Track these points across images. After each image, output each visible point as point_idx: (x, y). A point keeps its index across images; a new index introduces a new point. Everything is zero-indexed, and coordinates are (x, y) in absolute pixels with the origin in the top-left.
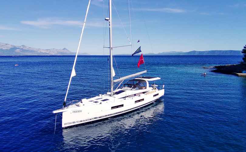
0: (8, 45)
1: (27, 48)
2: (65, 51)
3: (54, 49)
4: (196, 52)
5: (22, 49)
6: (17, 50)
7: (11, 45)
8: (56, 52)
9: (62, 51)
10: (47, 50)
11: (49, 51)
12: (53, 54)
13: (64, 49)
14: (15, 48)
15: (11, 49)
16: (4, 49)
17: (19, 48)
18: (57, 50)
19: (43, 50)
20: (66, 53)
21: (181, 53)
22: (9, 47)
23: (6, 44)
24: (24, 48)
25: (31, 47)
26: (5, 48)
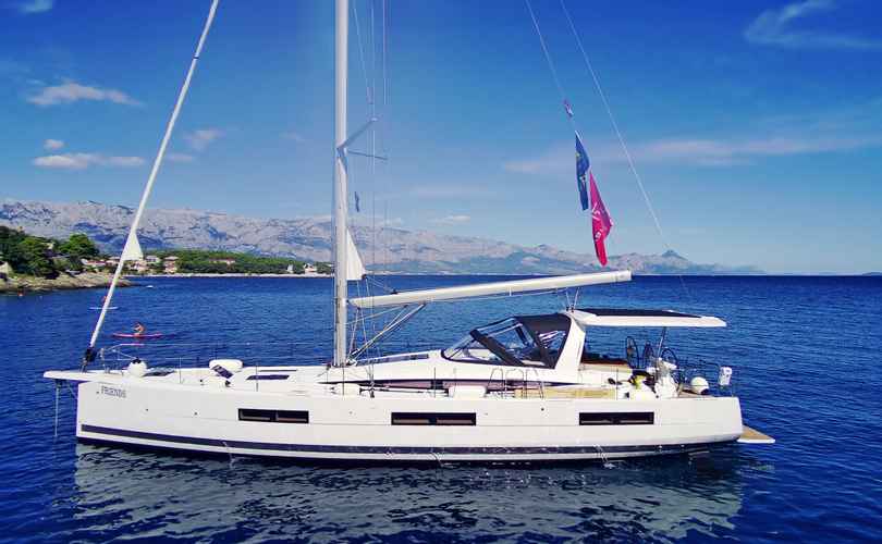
0: (505, 244)
1: (553, 252)
2: (670, 261)
3: (632, 254)
5: (539, 256)
6: (527, 259)
7: (513, 247)
9: (661, 261)
10: (613, 258)
11: (617, 262)
13: (669, 254)
14: (522, 254)
15: (511, 256)
16: (493, 256)
17: (533, 252)
22: (508, 250)
23: (500, 243)
24: (547, 255)
25: (565, 250)
26: (498, 255)
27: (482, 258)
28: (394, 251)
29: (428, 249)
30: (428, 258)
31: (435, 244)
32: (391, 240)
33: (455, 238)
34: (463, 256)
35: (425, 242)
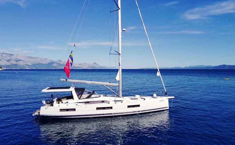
0: (47, 59)
1: (63, 62)
2: (95, 65)
3: (85, 63)
4: (226, 67)
6: (55, 64)
7: (50, 60)
8: (87, 66)
9: (93, 65)
10: (80, 64)
11: (81, 65)
12: (85, 68)
13: (95, 63)
14: (53, 63)
15: (49, 63)
16: (43, 63)
17: (57, 62)
18: (88, 64)
19: (76, 64)
20: (95, 67)
21: (210, 67)
22: (48, 61)
23: (46, 59)
24: (61, 63)
26: (45, 63)
27: (40, 63)
28: (8, 61)
29: (20, 60)
30: (21, 63)
31: (23, 59)
32: (7, 57)
33: (30, 57)
34: (33, 63)
35: (19, 58)
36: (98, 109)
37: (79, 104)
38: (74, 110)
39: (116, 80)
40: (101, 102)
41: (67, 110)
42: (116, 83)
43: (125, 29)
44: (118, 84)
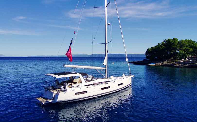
36: (102, 89)
37: (89, 86)
38: (86, 92)
39: (103, 64)
40: (100, 83)
41: (81, 93)
42: (103, 67)
43: (109, 24)
44: (104, 68)
